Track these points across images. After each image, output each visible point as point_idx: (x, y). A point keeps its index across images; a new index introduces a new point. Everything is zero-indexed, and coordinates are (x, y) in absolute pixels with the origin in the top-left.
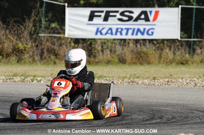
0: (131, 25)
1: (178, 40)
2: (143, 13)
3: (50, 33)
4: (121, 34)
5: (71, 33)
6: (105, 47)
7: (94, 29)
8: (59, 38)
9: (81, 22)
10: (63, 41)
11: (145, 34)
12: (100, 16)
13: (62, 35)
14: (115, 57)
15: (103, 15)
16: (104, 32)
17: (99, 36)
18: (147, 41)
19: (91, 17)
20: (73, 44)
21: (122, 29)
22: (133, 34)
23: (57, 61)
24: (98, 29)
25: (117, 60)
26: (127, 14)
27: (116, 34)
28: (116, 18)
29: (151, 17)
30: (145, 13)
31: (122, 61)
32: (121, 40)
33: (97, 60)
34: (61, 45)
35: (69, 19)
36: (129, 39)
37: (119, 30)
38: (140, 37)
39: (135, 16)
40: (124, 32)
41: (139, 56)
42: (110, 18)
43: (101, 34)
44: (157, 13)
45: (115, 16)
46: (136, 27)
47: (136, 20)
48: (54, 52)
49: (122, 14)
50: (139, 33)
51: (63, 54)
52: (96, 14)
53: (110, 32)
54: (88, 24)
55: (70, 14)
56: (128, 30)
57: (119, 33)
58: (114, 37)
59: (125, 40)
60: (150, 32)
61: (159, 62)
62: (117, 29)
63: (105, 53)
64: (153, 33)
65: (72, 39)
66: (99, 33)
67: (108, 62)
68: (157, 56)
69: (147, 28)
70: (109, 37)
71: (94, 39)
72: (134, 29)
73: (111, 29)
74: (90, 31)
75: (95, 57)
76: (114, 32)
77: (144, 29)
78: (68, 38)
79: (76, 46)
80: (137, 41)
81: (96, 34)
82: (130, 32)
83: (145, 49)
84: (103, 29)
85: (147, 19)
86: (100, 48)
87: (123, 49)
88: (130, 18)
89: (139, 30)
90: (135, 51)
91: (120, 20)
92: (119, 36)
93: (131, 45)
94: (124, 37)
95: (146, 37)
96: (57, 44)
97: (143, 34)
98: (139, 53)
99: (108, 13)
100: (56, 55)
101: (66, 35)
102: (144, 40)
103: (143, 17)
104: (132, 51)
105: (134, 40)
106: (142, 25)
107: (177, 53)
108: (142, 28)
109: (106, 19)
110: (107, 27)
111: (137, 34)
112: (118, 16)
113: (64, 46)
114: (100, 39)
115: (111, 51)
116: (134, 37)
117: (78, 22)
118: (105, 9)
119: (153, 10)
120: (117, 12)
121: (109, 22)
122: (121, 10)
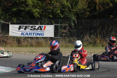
1: (53, 37)
3: (3, 34)
4: (31, 35)
5: (12, 34)
6: (25, 40)
7: (21, 33)
9: (16, 30)
10: (8, 38)
12: (23, 28)
13: (8, 35)
14: (29, 44)
15: (24, 27)
16: (24, 34)
17: (22, 36)
18: (41, 38)
19: (20, 28)
20: (12, 39)
22: (36, 35)
23: (6, 45)
24: (22, 33)
26: (33, 27)
27: (29, 35)
29: (43, 29)
30: (40, 27)
31: (32, 45)
33: (22, 45)
34: (7, 39)
35: (11, 29)
37: (31, 33)
38: (38, 36)
39: (36, 28)
40: (32, 34)
41: (38, 44)
42: (27, 29)
43: (23, 35)
44: (45, 27)
45: (29, 28)
46: (37, 32)
47: (37, 30)
49: (32, 27)
50: (38, 35)
51: (8, 43)
52: (21, 27)
53: (27, 34)
54: (18, 31)
56: (34, 33)
57: (30, 35)
58: (28, 36)
59: (33, 37)
60: (42, 35)
61: (46, 46)
62: (30, 33)
63: (25, 42)
64: (43, 35)
65: (12, 37)
67: (26, 46)
68: (45, 44)
69: (41, 33)
70: (26, 36)
72: (36, 33)
73: (27, 33)
74: (19, 34)
76: (28, 34)
77: (40, 33)
78: (10, 36)
80: (37, 38)
81: (22, 35)
83: (40, 41)
84: (24, 33)
85: (41, 29)
86: (23, 40)
87: (32, 41)
88: (35, 29)
89: (38, 33)
90: (37, 41)
92: (30, 36)
93: (35, 39)
94: (32, 36)
95: (41, 36)
97: (40, 35)
98: (38, 42)
99: (26, 27)
100: (6, 43)
101: (10, 35)
103: (40, 28)
104: (36, 42)
105: (36, 37)
109: (25, 29)
110: (26, 32)
111: (37, 35)
112: (30, 28)
114: (23, 37)
115: (27, 41)
116: (36, 36)
117: (14, 30)
118: (25, 25)
119: (44, 26)
120: (30, 26)
121: (27, 30)
122: (31, 26)
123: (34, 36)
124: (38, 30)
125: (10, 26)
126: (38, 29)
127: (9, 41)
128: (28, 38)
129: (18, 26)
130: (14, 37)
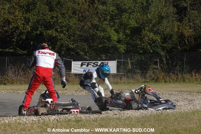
1: (115, 74)
2: (102, 63)
5: (74, 71)
7: (83, 70)
9: (78, 67)
10: (70, 75)
13: (70, 73)
15: (86, 64)
19: (82, 65)
39: (99, 64)
44: (108, 63)
49: (94, 64)
52: (84, 64)
54: (80, 68)
55: (74, 64)
71: (82, 74)
81: (84, 72)
84: (86, 70)
88: (97, 65)
91: (93, 66)
99: (88, 63)
101: (72, 73)
107: (115, 79)
109: (87, 66)
110: (88, 69)
112: (92, 64)
113: (71, 77)
117: (76, 67)
119: (106, 62)
122: (93, 62)
125: (73, 62)
127: (70, 79)
129: (80, 63)
130: (76, 75)
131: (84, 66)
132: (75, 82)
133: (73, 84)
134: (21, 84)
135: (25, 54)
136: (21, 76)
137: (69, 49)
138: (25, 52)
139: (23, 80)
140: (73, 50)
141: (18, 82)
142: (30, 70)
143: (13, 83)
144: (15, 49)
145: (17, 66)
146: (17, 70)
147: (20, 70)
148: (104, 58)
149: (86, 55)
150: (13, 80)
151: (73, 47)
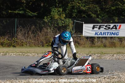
0: (110, 31)
3: (77, 34)
4: (105, 35)
5: (85, 34)
6: (99, 40)
7: (94, 33)
8: (80, 37)
9: (89, 30)
10: (82, 38)
11: (115, 35)
12: (97, 27)
13: (81, 35)
14: (102, 44)
15: (98, 27)
16: (98, 34)
17: (96, 36)
18: (116, 38)
19: (93, 28)
21: (106, 33)
22: (110, 35)
23: (79, 46)
24: (96, 33)
25: (103, 46)
26: (108, 26)
27: (103, 35)
28: (103, 28)
30: (115, 26)
31: (105, 46)
32: (105, 37)
33: (95, 46)
34: (81, 40)
35: (85, 29)
36: (108, 37)
37: (105, 33)
38: (113, 36)
39: (111, 27)
40: (107, 34)
41: (112, 44)
42: (101, 28)
43: (97, 35)
44: (120, 26)
45: (103, 27)
46: (112, 32)
48: (78, 42)
49: (106, 26)
50: (113, 34)
52: (95, 26)
53: (101, 34)
55: (85, 27)
56: (108, 33)
57: (104, 34)
58: (102, 36)
60: (117, 34)
61: (120, 47)
62: (104, 33)
63: (99, 43)
65: (85, 37)
66: (96, 35)
67: (99, 47)
69: (116, 32)
70: (100, 36)
71: (94, 37)
72: (111, 33)
73: (101, 33)
74: (93, 34)
75: (94, 44)
76: (102, 34)
77: (115, 33)
79: (86, 40)
80: (112, 38)
81: (95, 35)
82: (109, 34)
83: (115, 41)
84: (98, 32)
85: (116, 28)
86: (97, 41)
88: (109, 28)
89: (113, 33)
90: (111, 42)
91: (105, 29)
92: (104, 36)
93: (109, 39)
94: (106, 36)
95: (115, 36)
96: (79, 39)
97: (114, 35)
99: (100, 26)
100: (79, 44)
101: (83, 35)
102: (115, 37)
103: (114, 27)
106: (114, 31)
108: (114, 32)
109: (99, 29)
110: (100, 32)
111: (112, 35)
112: (104, 27)
113: (82, 40)
115: (101, 42)
116: (111, 36)
117: (88, 30)
118: (99, 24)
119: (119, 24)
120: (104, 25)
121: (101, 30)
122: (106, 25)
123: (109, 36)
124: (113, 30)
125: (84, 25)
126: (112, 28)
127: (82, 42)
128: (102, 38)
129: (92, 25)
130: (87, 38)
131: (95, 29)
132: (86, 46)
133: (84, 47)
134: (30, 46)
135: (35, 16)
136: (31, 38)
137: (80, 12)
138: (35, 14)
139: (33, 43)
140: (84, 12)
141: (28, 45)
142: (40, 32)
143: (23, 45)
144: (25, 11)
145: (27, 28)
146: (26, 32)
147: (30, 33)
148: (116, 21)
149: (98, 17)
150: (22, 42)
151: (84, 9)
